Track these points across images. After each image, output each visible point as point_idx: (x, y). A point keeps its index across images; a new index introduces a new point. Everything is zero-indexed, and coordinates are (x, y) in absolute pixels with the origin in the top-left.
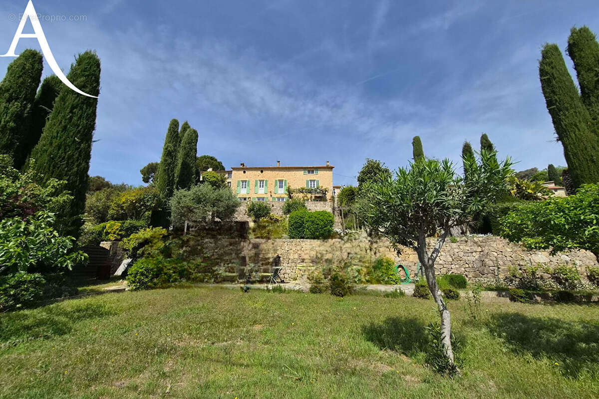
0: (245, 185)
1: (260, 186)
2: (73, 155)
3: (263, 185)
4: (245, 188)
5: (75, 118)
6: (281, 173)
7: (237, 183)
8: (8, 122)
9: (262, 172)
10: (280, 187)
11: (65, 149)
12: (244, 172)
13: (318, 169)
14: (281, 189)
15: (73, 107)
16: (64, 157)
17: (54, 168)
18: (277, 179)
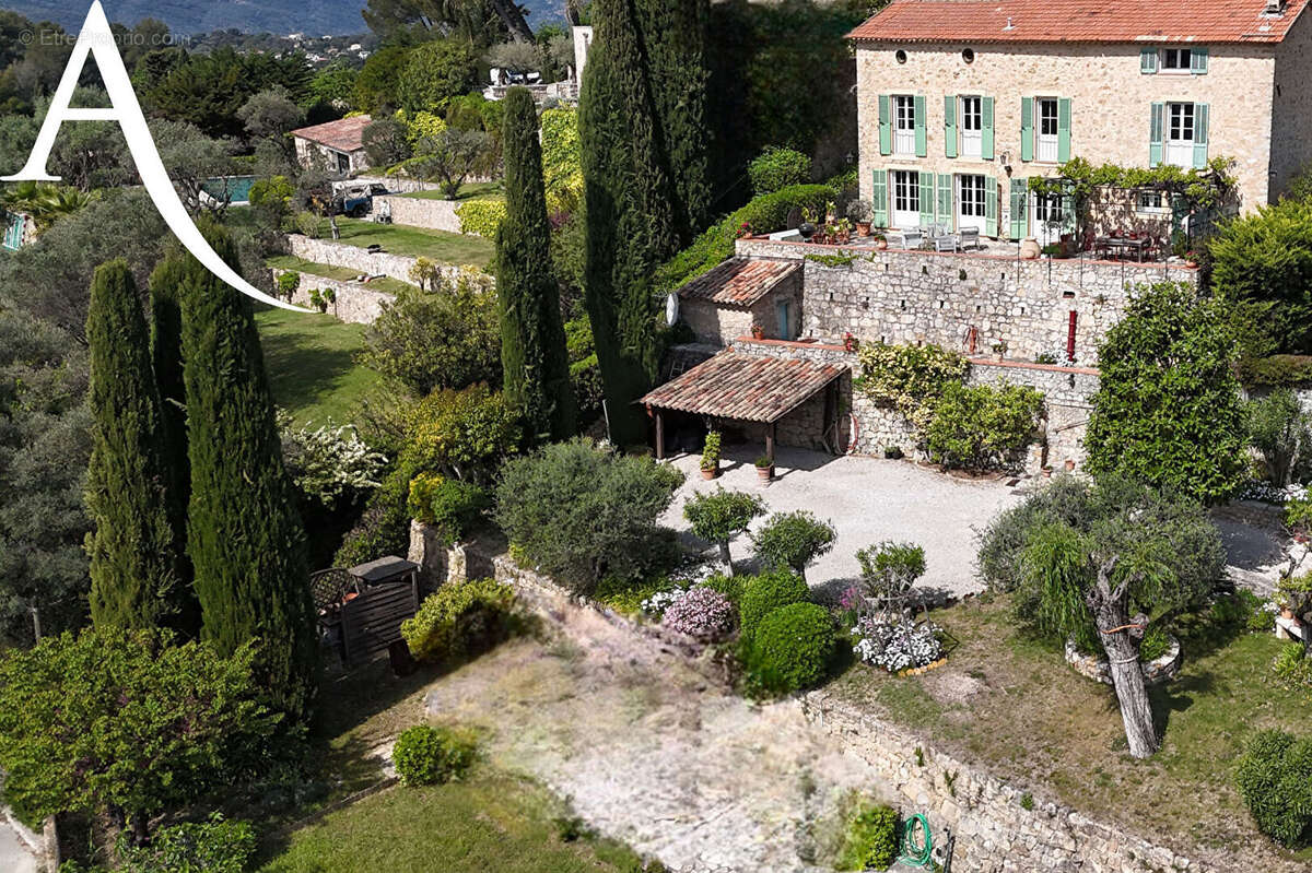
0: (911, 113)
1: (968, 119)
2: (252, 511)
3: (977, 119)
4: (911, 126)
5: (230, 428)
6: (1046, 62)
7: (877, 105)
8: (134, 459)
9: (969, 55)
10: (1045, 131)
11: (235, 506)
12: (901, 56)
13: (1206, 48)
14: (1050, 137)
15: (218, 407)
16: (239, 522)
17: (231, 550)
18: (1031, 94)
